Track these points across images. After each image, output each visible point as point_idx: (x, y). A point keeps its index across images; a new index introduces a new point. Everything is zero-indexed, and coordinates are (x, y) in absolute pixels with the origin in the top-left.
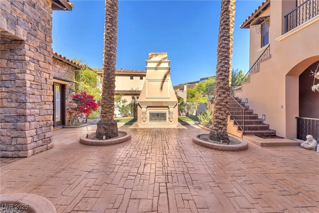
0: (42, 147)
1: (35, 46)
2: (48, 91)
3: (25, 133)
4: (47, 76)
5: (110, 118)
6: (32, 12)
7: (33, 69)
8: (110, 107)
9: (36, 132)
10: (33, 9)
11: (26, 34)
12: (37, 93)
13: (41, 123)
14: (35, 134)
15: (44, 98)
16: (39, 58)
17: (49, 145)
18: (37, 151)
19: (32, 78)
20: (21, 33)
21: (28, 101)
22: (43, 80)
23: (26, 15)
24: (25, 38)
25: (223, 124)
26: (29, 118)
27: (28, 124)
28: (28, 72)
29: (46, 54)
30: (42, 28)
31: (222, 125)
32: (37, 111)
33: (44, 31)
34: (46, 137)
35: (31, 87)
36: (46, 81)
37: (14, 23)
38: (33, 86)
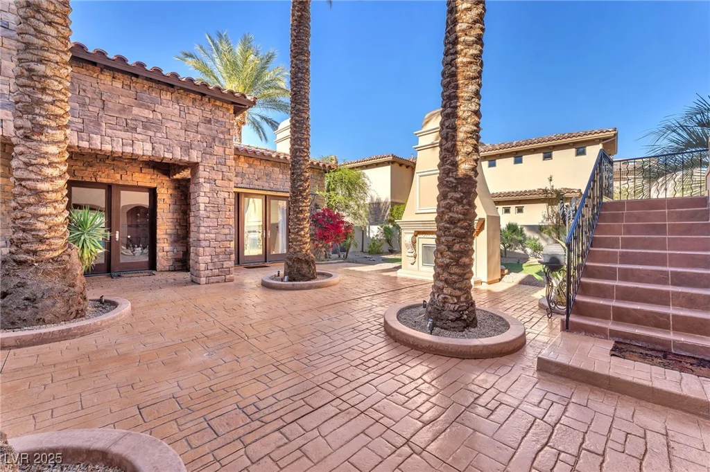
0: (218, 277)
1: (210, 165)
2: (228, 213)
3: (198, 258)
4: (226, 195)
5: (298, 250)
6: (207, 129)
7: (208, 190)
8: (298, 232)
9: (211, 260)
10: (209, 126)
11: (200, 155)
12: (212, 216)
13: (218, 250)
14: (210, 261)
15: (221, 221)
16: (216, 177)
17: (228, 277)
18: (212, 281)
19: (207, 200)
20: (195, 156)
21: (202, 225)
22: (221, 201)
23: (200, 136)
24: (199, 160)
25: (443, 279)
26: (203, 243)
27: (201, 249)
28: (202, 194)
29: (224, 170)
30: (220, 141)
31: (441, 281)
32: (213, 236)
33: (223, 144)
34: (224, 267)
35: (205, 210)
36: (225, 201)
37: (187, 148)
38: (208, 209)
